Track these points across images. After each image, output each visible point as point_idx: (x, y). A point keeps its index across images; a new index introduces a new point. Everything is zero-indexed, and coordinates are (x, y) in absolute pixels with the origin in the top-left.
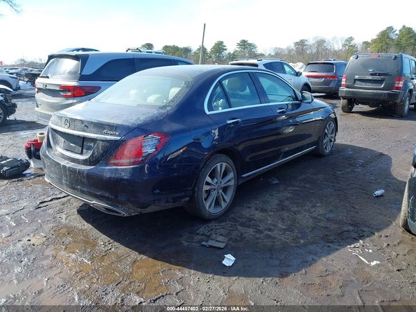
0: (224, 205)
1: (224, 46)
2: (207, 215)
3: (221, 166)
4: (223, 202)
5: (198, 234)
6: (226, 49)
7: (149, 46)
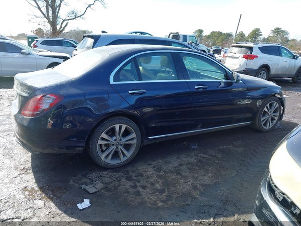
0: (123, 159)
1: (260, 32)
2: (102, 165)
3: (120, 128)
4: (122, 156)
5: (87, 178)
6: (261, 35)
7: (201, 31)
